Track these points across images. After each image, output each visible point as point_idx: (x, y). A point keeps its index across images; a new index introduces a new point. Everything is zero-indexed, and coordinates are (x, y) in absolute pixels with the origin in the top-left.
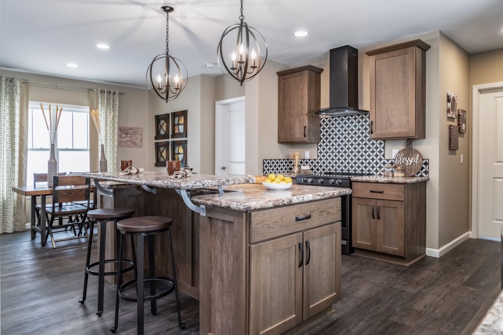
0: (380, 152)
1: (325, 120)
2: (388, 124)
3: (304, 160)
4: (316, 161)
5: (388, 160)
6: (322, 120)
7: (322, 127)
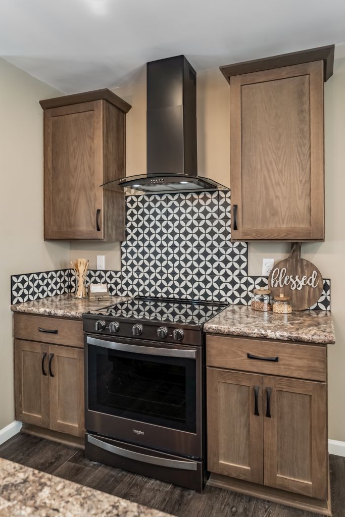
0: (240, 262)
1: (135, 199)
2: (268, 212)
3: (95, 271)
4: (119, 274)
5: (255, 278)
6: (129, 199)
7: (129, 212)
